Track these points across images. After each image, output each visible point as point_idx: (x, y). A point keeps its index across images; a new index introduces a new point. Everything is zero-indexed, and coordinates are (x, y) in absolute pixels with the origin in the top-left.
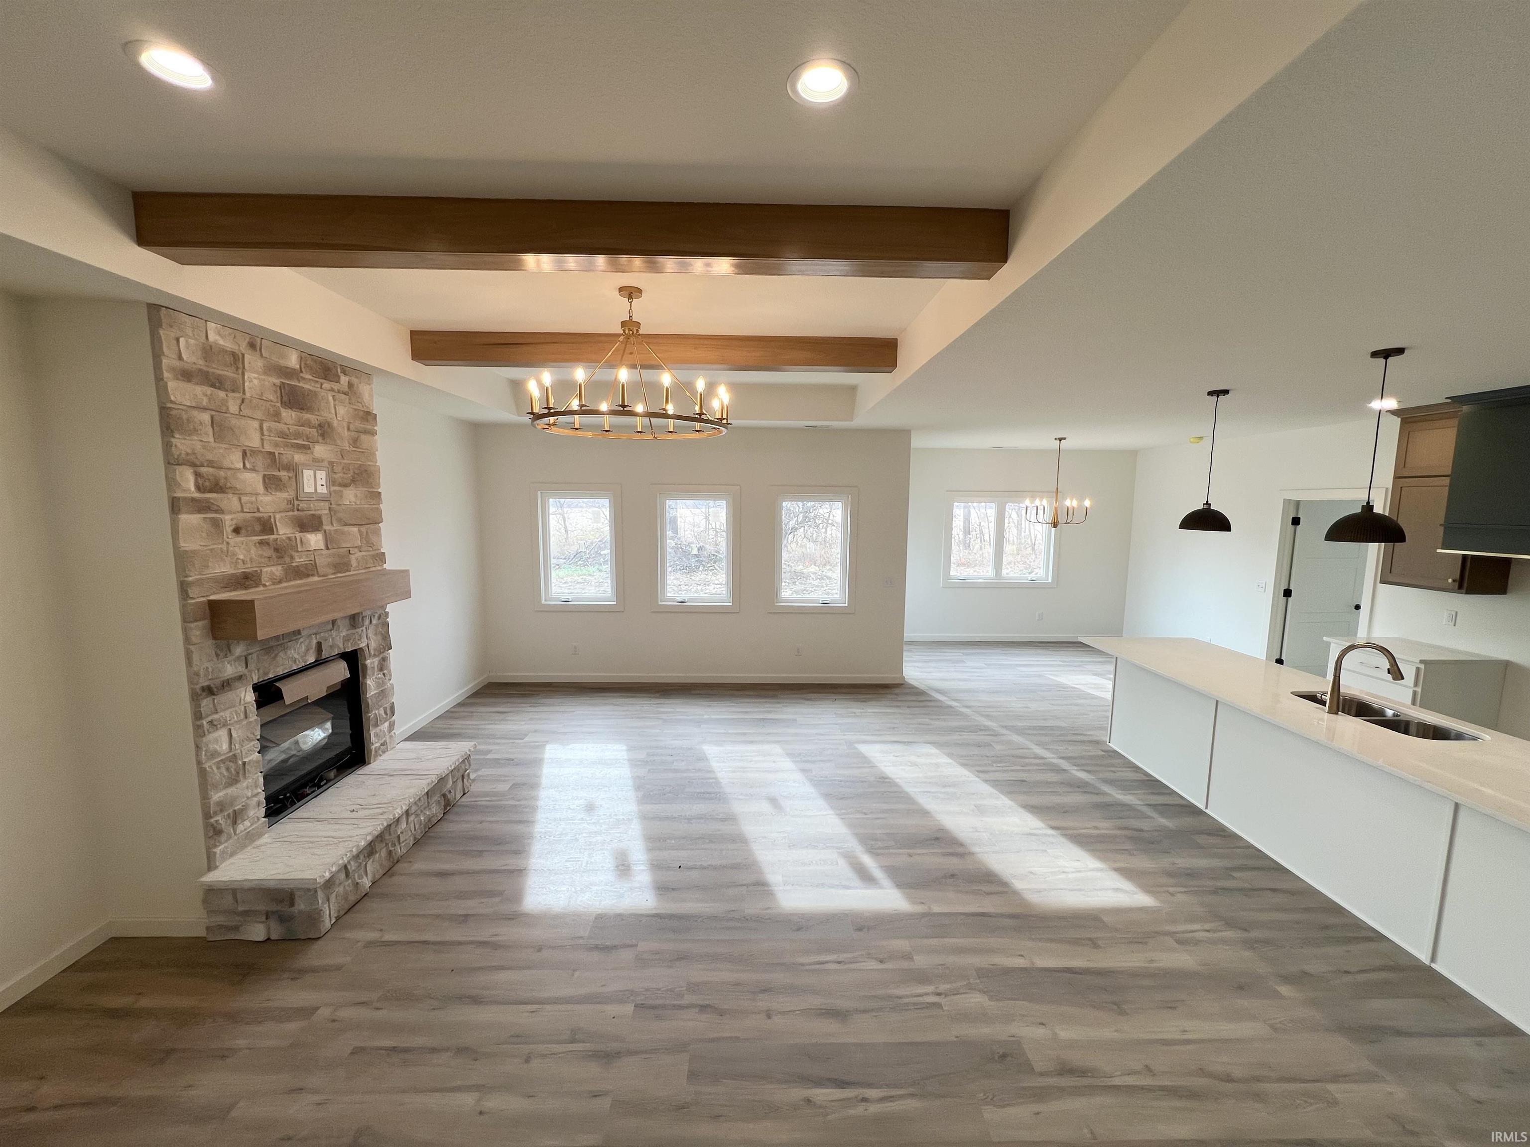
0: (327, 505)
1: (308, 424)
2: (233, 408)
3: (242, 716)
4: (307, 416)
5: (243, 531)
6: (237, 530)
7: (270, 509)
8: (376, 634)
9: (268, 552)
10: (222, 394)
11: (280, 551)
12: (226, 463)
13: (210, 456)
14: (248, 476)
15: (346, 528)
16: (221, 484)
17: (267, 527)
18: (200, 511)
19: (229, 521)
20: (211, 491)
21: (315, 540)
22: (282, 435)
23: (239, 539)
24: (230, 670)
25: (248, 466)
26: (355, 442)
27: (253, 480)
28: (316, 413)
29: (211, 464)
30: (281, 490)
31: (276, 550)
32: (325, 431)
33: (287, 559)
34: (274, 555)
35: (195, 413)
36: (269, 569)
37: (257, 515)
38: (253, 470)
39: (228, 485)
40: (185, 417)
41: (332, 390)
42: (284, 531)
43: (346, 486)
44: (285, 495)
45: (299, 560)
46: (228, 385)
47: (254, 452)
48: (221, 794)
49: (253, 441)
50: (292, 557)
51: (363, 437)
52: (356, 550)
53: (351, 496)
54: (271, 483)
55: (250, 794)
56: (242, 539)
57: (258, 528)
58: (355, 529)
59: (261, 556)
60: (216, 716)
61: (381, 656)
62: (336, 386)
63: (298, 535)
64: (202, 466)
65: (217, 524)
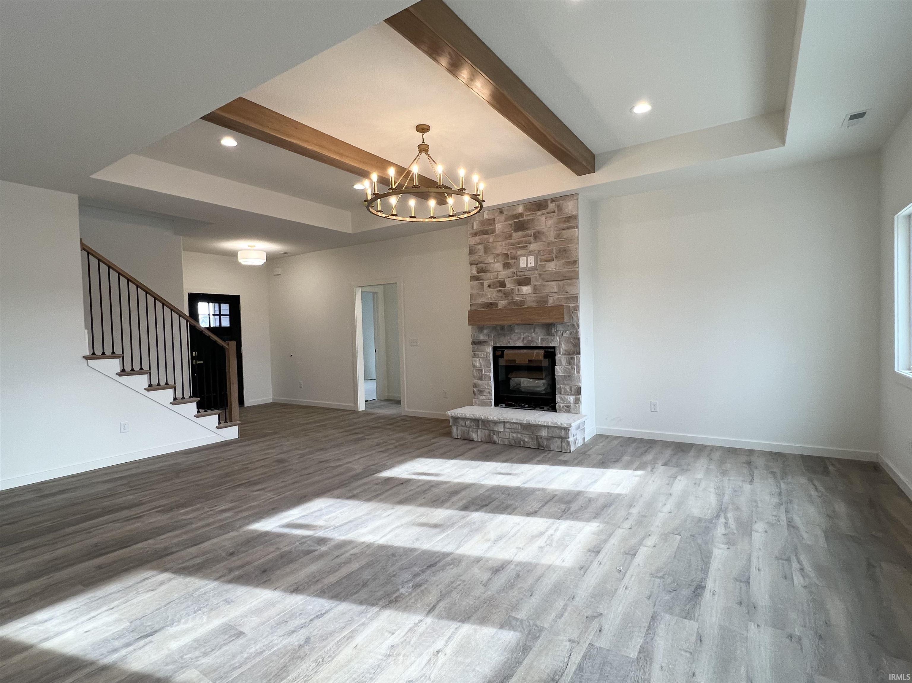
0: (536, 272)
1: (528, 236)
2: (491, 240)
3: (485, 357)
4: (526, 232)
5: (492, 287)
6: (489, 286)
7: (503, 277)
8: (567, 342)
9: (501, 294)
10: (486, 236)
11: (506, 295)
12: (486, 262)
13: (480, 260)
14: (497, 265)
15: (547, 283)
16: (484, 268)
17: (502, 284)
18: (477, 280)
19: (486, 284)
20: (481, 273)
21: (526, 289)
22: (513, 244)
23: (490, 290)
24: (482, 337)
25: (496, 261)
26: (558, 236)
27: (498, 266)
28: (532, 229)
29: (481, 263)
30: (510, 268)
31: (504, 294)
32: (537, 236)
33: (510, 298)
34: (504, 296)
35: (476, 246)
36: (501, 301)
37: (499, 280)
38: (498, 262)
39: (486, 269)
40: (473, 248)
41: (543, 214)
42: (509, 285)
43: (549, 261)
44: (512, 270)
45: (516, 298)
46: (490, 232)
47: (498, 255)
48: (477, 381)
49: (499, 250)
50: (512, 297)
51: (564, 231)
52: (554, 294)
53: (551, 267)
54: (506, 266)
55: (487, 387)
56: (492, 290)
57: (498, 285)
58: (553, 283)
59: (497, 296)
60: (477, 353)
61: (572, 356)
62: (545, 211)
63: (517, 287)
64: (478, 264)
65: (482, 284)
